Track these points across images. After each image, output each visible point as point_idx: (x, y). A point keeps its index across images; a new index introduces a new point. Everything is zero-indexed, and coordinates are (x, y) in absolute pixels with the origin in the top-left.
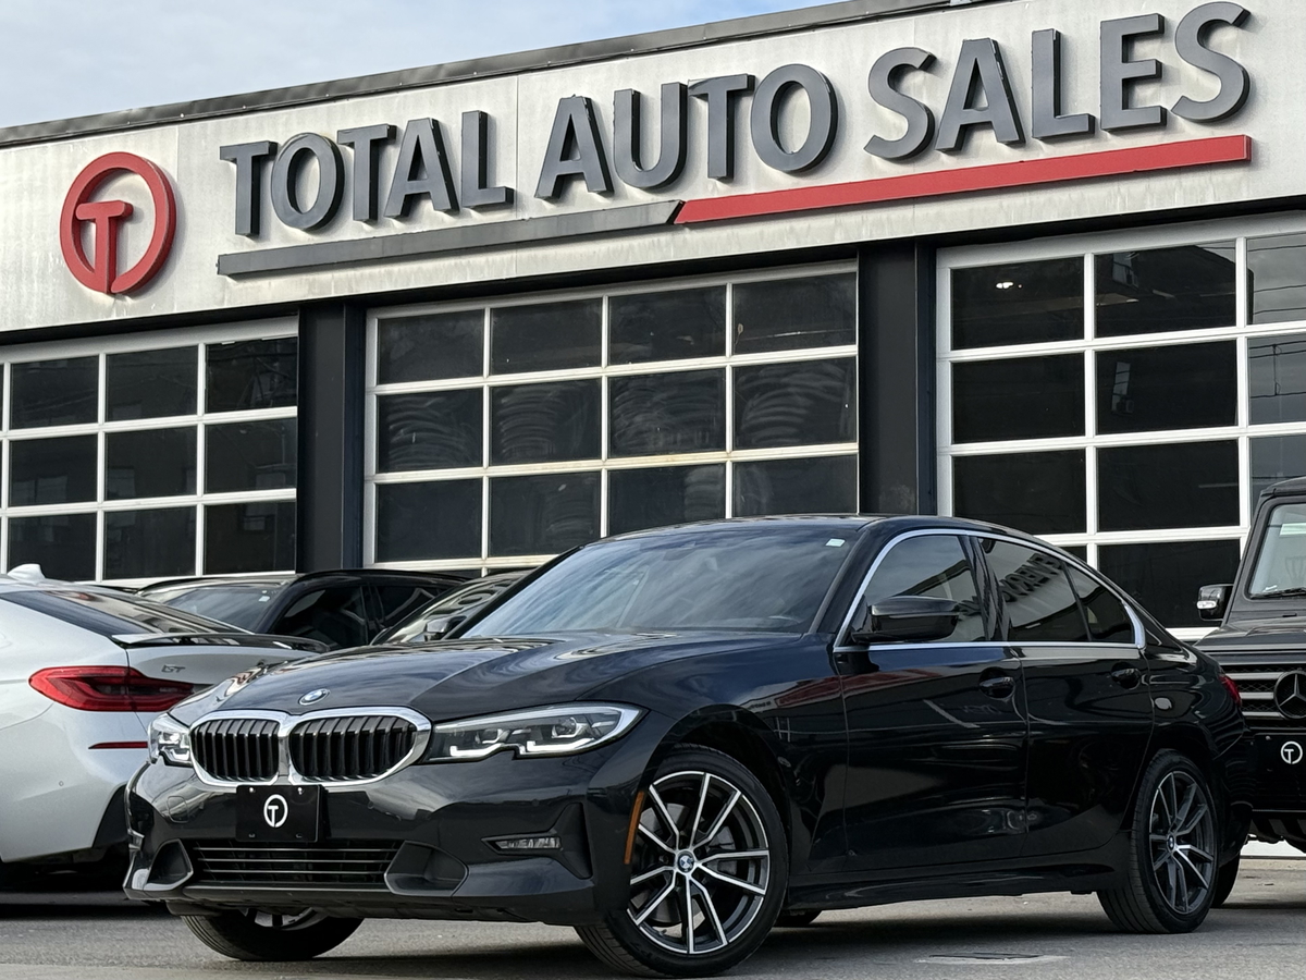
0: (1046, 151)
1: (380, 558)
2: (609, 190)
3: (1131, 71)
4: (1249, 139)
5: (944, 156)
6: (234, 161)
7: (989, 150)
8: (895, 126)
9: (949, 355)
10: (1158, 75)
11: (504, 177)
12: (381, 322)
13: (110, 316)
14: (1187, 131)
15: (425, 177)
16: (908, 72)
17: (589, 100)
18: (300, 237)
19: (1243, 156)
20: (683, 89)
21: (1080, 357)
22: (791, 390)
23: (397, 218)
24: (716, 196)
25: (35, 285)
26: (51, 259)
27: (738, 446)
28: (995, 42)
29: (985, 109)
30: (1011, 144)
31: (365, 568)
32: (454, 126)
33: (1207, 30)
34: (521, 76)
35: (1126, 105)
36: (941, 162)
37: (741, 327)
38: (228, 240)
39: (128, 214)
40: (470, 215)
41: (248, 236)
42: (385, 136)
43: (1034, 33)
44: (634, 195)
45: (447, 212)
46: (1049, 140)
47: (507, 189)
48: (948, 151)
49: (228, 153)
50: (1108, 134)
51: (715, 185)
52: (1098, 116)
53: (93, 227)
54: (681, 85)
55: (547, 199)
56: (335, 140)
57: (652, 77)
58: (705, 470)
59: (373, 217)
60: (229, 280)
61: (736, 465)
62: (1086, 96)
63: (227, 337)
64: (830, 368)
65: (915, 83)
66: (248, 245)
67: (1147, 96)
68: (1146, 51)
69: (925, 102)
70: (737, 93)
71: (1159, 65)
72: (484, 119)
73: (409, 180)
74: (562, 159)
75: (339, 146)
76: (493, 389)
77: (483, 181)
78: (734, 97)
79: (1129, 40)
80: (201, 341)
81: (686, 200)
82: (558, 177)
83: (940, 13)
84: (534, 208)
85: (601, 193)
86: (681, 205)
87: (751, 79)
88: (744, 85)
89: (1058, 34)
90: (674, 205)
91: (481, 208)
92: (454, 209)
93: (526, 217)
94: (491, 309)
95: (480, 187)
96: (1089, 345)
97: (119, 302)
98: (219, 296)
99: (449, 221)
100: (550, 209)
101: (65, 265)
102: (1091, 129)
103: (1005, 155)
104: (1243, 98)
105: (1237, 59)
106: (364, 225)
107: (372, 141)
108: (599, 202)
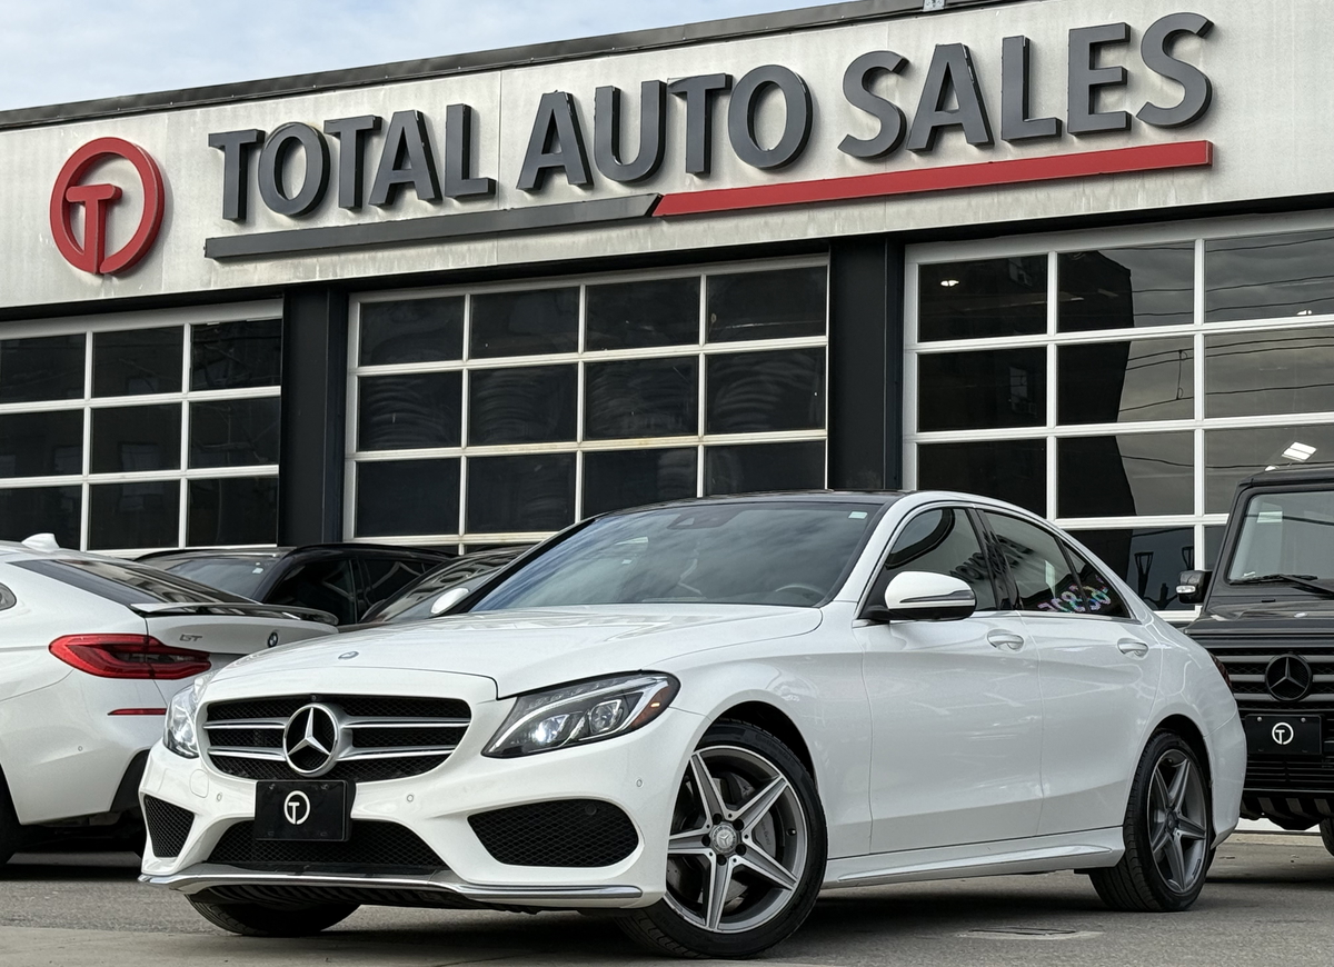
0: (1013, 153)
1: (359, 533)
2: (589, 183)
3: (1097, 78)
4: (1211, 144)
5: (914, 156)
6: (222, 148)
7: (959, 151)
8: (868, 127)
9: (916, 347)
10: (1123, 81)
11: (486, 169)
12: (364, 307)
13: (98, 294)
14: (1150, 136)
15: (410, 167)
16: (882, 74)
17: (570, 96)
18: (284, 223)
19: (1204, 161)
20: (663, 86)
21: (1042, 350)
22: (762, 378)
23: (380, 206)
24: (693, 190)
25: (25, 264)
26: (41, 239)
27: (709, 430)
28: (966, 47)
29: (956, 111)
30: (979, 146)
31: (345, 542)
32: (438, 119)
33: (1171, 40)
34: (504, 72)
35: (1092, 111)
36: (911, 162)
37: (714, 316)
38: (215, 224)
39: (115, 198)
40: (451, 205)
41: (235, 221)
42: (371, 127)
43: (1004, 39)
44: (612, 188)
45: (430, 201)
46: (1014, 142)
47: (490, 180)
48: (919, 152)
49: (217, 141)
50: (1074, 138)
51: (692, 180)
52: (1065, 120)
53: (82, 211)
54: (661, 83)
55: (529, 191)
56: (322, 130)
57: (631, 74)
58: (678, 453)
59: (357, 206)
60: (216, 263)
61: (708, 449)
62: (1053, 100)
63: (213, 318)
64: (801, 358)
65: (887, 86)
66: (231, 230)
67: (1112, 102)
68: (1110, 58)
69: (897, 103)
70: (715, 90)
71: (1125, 72)
72: (467, 110)
73: (394, 169)
74: (543, 153)
75: (326, 136)
76: (472, 373)
77: (466, 172)
78: (712, 95)
79: (1096, 48)
80: (186, 322)
81: (664, 194)
82: (540, 169)
83: (914, 19)
84: (515, 199)
85: (580, 186)
86: (659, 199)
87: (729, 79)
88: (722, 85)
89: (1028, 41)
90: (653, 198)
91: (462, 198)
92: (437, 199)
93: (508, 208)
94: (471, 296)
95: (463, 178)
96: (1052, 339)
97: (108, 282)
98: (206, 278)
99: (431, 210)
100: (529, 200)
101: (55, 245)
102: (1057, 132)
103: (974, 156)
104: (1205, 106)
105: (1200, 68)
106: (349, 213)
107: (357, 131)
108: (578, 194)
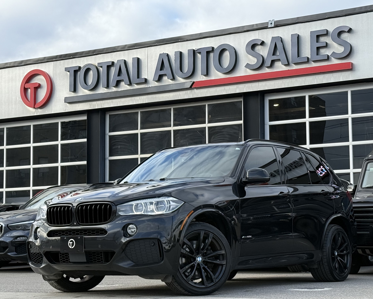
0: (295, 67)
1: (110, 180)
2: (174, 79)
3: (319, 45)
4: (352, 63)
5: (266, 68)
6: (69, 71)
7: (280, 67)
8: (253, 61)
9: (268, 123)
10: (326, 46)
11: (144, 75)
12: (110, 115)
13: (34, 114)
14: (335, 61)
15: (122, 75)
16: (257, 46)
17: (167, 54)
18: (87, 92)
19: (350, 68)
20: (194, 51)
21: (305, 123)
22: (224, 133)
23: (114, 87)
24: (203, 80)
25: (13, 106)
26: (18, 99)
28: (281, 37)
29: (278, 56)
30: (285, 65)
32: (130, 61)
33: (340, 34)
34: (148, 48)
35: (317, 54)
36: (266, 70)
37: (210, 116)
38: (67, 93)
39: (39, 86)
40: (134, 86)
41: (73, 92)
42: (111, 64)
43: (291, 35)
44: (180, 80)
45: (128, 85)
46: (296, 64)
47: (145, 78)
48: (268, 67)
49: (67, 70)
50: (312, 62)
51: (203, 77)
52: (310, 57)
53: (29, 90)
54: (193, 50)
55: (156, 81)
56: (97, 66)
57: (185, 47)
59: (108, 87)
60: (67, 104)
62: (307, 52)
63: (67, 120)
64: (235, 128)
65: (258, 49)
66: (73, 94)
67: (324, 52)
68: (322, 39)
69: (261, 54)
70: (209, 52)
71: (327, 43)
72: (138, 59)
73: (118, 76)
74: (160, 70)
76: (141, 134)
77: (138, 77)
79: (318, 37)
80: (59, 121)
81: (195, 81)
82: (159, 75)
83: (265, 30)
84: (153, 84)
85: (171, 79)
86: (194, 83)
87: (213, 48)
88: (211, 50)
89: (298, 35)
90: (192, 83)
91: (137, 84)
92: (130, 84)
93: (150, 86)
94: (140, 112)
96: (307, 120)
97: (37, 110)
98: (65, 109)
99: (128, 88)
100: (157, 84)
102: (308, 61)
103: (285, 68)
104: (350, 52)
105: (349, 41)
106: (105, 89)
107: (107, 66)
108: (171, 82)
